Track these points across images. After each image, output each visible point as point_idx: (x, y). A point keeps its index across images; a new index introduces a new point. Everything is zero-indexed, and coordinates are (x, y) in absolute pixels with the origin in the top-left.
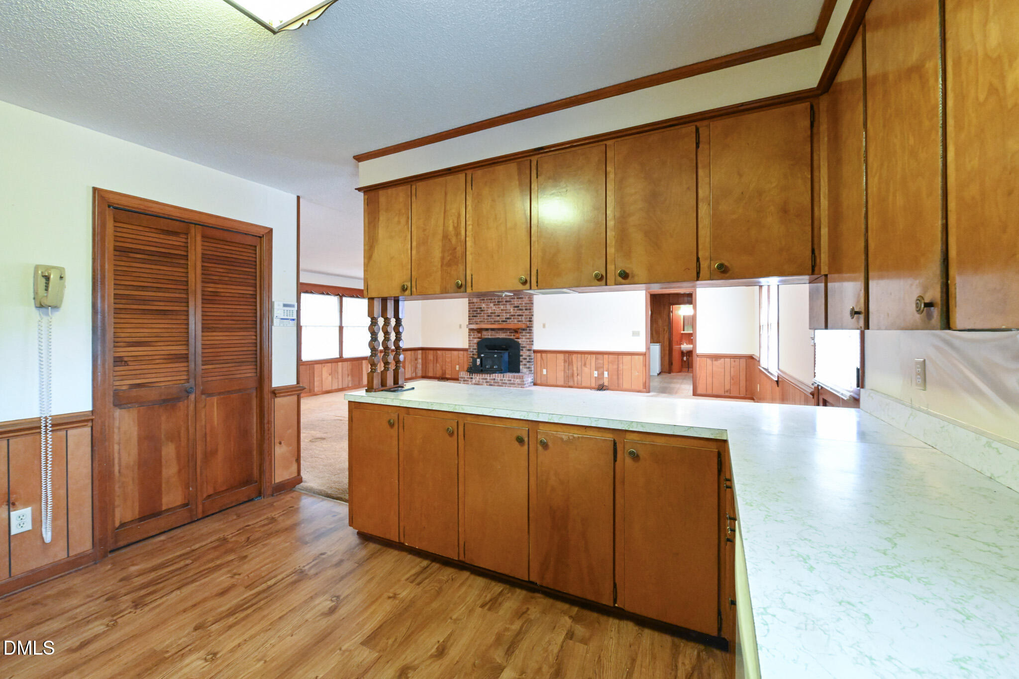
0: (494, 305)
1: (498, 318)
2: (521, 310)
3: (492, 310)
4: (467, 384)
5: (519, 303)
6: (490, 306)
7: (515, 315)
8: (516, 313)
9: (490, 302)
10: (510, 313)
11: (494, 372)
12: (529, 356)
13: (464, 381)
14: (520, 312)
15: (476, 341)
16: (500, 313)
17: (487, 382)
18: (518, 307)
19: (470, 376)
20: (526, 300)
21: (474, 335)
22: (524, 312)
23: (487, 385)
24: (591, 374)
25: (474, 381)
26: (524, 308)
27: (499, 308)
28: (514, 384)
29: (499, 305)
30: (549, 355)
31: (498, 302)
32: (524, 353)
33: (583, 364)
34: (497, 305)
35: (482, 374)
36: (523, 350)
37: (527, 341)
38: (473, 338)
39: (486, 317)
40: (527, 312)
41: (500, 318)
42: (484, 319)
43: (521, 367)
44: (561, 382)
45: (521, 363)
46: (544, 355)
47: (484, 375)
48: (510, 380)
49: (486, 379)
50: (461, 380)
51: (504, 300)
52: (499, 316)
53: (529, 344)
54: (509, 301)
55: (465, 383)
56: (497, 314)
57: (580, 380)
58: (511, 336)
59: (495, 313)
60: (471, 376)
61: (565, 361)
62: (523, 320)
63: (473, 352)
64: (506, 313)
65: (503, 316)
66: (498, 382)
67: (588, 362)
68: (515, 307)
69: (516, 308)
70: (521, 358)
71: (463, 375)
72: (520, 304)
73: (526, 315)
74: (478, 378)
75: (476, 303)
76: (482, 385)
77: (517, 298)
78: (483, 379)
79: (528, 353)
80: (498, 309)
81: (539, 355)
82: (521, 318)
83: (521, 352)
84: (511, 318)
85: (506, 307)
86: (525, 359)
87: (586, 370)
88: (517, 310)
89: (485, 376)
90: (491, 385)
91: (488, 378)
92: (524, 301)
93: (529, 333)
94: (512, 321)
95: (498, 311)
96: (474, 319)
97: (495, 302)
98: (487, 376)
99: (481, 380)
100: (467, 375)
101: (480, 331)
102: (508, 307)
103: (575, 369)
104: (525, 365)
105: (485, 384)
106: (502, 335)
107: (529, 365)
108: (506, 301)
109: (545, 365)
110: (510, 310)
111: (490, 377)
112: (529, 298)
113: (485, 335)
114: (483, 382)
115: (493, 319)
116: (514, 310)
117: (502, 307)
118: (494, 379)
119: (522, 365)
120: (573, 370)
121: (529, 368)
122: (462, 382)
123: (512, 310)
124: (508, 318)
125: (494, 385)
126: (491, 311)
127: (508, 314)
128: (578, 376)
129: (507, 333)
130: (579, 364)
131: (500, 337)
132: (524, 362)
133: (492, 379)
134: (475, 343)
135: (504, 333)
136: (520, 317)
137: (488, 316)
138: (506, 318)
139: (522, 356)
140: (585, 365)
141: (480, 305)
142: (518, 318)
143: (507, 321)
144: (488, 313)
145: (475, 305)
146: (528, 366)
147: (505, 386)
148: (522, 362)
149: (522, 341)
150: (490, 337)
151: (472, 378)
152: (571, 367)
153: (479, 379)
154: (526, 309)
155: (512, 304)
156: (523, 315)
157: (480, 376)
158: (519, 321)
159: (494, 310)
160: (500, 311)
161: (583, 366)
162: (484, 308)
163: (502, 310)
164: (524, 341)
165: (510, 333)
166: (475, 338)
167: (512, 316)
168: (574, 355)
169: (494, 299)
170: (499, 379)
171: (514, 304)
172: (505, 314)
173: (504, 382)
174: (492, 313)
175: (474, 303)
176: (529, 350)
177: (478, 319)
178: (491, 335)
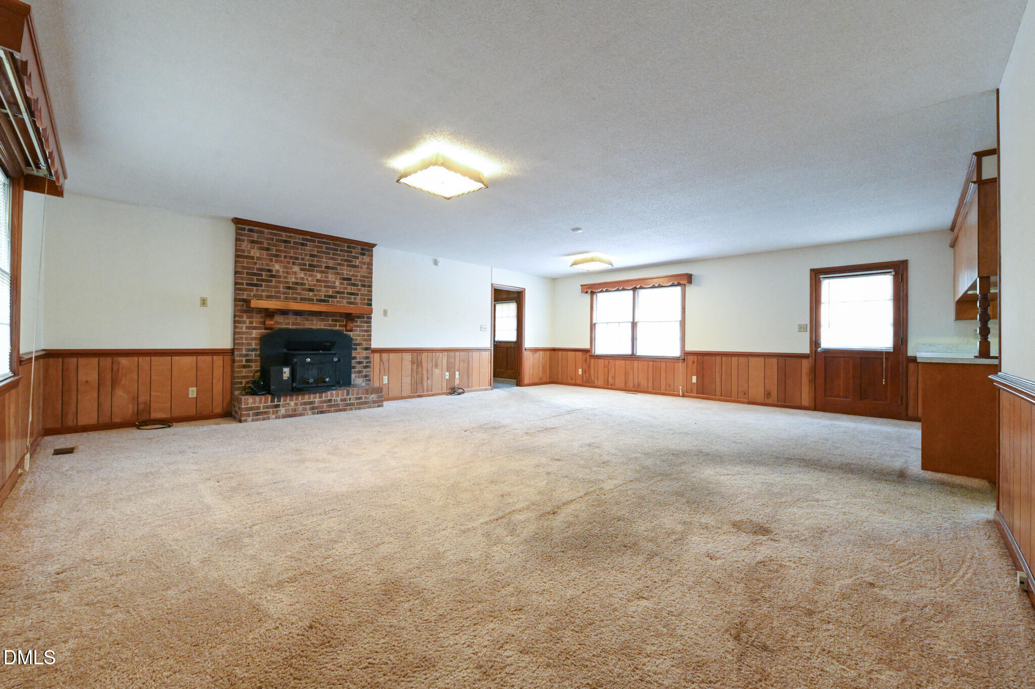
0: (302, 270)
1: (311, 294)
2: (354, 285)
3: (296, 278)
4: (264, 419)
5: (351, 273)
6: (294, 270)
7: (343, 293)
8: (345, 288)
9: (294, 264)
10: (334, 287)
11: (329, 387)
12: (367, 358)
13: (257, 414)
14: (350, 289)
15: (255, 333)
16: (314, 285)
17: (313, 408)
18: (349, 279)
19: (272, 401)
20: (363, 270)
21: (251, 323)
22: (359, 290)
23: (314, 413)
24: (443, 376)
25: (282, 411)
26: (360, 283)
27: (311, 276)
28: (365, 403)
29: (313, 271)
30: (392, 355)
31: (310, 265)
32: (359, 354)
33: (434, 365)
34: (308, 270)
35: (304, 395)
36: (356, 349)
37: (364, 336)
38: (247, 328)
39: (281, 289)
40: (364, 291)
41: (315, 295)
42: (279, 292)
43: (353, 376)
44: (407, 391)
45: (353, 370)
46: (385, 356)
47: (307, 397)
48: (360, 398)
49: (312, 403)
50: (248, 415)
51: (324, 265)
52: (311, 290)
53: (366, 340)
54: (333, 268)
55: (258, 420)
56: (307, 287)
57: (430, 386)
58: (335, 326)
59: (302, 284)
60: (276, 403)
61: (413, 363)
62: (358, 301)
63: (247, 355)
64: (325, 286)
65: (319, 291)
66: (338, 405)
67: (439, 362)
68: (344, 279)
69: (345, 282)
70: (353, 361)
71: (254, 402)
72: (353, 275)
73: (362, 295)
74: (292, 403)
75: (258, 258)
76: (301, 415)
77: (348, 266)
78: (305, 404)
79: (364, 353)
80: (310, 279)
81: (377, 356)
82: (355, 299)
83: (353, 351)
84: (336, 297)
85: (326, 277)
86: (360, 363)
87: (437, 371)
88: (348, 284)
89: (309, 398)
90: (322, 412)
91: (317, 400)
92: (359, 272)
93: (367, 322)
94: (338, 302)
95: (309, 281)
96: (251, 290)
97: (305, 265)
98: (316, 399)
99: (301, 408)
100: (266, 402)
101: (269, 314)
102: (331, 277)
103: (425, 372)
104: (360, 372)
105: (310, 412)
106: (317, 324)
107: (366, 372)
108: (327, 267)
109: (387, 370)
110: (335, 283)
111: (321, 397)
112: (368, 268)
113: (279, 323)
114: (305, 409)
115: (300, 294)
116: (341, 284)
117: (319, 276)
118: (330, 401)
119: (355, 372)
120: (422, 374)
121: (366, 376)
122: (250, 419)
123: (337, 284)
124: (331, 297)
125: (329, 412)
126: (293, 280)
127: (331, 290)
128: (429, 381)
129: (328, 320)
130: (430, 365)
131: (314, 327)
132: (359, 368)
133: (325, 402)
134: (255, 338)
135: (323, 320)
136: (353, 297)
137: (289, 288)
138: (325, 296)
139: (355, 358)
140: (436, 366)
141: (268, 265)
142: (349, 298)
143: (328, 301)
144: (287, 283)
145: (255, 263)
146: (364, 374)
147: (351, 409)
148: (354, 367)
149: (356, 335)
150: (290, 327)
151: (277, 406)
152: (420, 369)
153: (296, 404)
154: (363, 286)
155: (338, 274)
156: (357, 294)
157: (297, 399)
158: (351, 303)
159: (302, 279)
160: (315, 283)
161: (434, 368)
162: (278, 271)
163: (318, 281)
164: (359, 335)
165: (333, 321)
166: (255, 328)
167: (338, 292)
168: (424, 354)
169: (303, 259)
170: (339, 399)
171: (343, 274)
172: (323, 289)
173: (349, 402)
174: (297, 283)
175: (252, 258)
176: (366, 349)
177: (263, 291)
178: (293, 324)
